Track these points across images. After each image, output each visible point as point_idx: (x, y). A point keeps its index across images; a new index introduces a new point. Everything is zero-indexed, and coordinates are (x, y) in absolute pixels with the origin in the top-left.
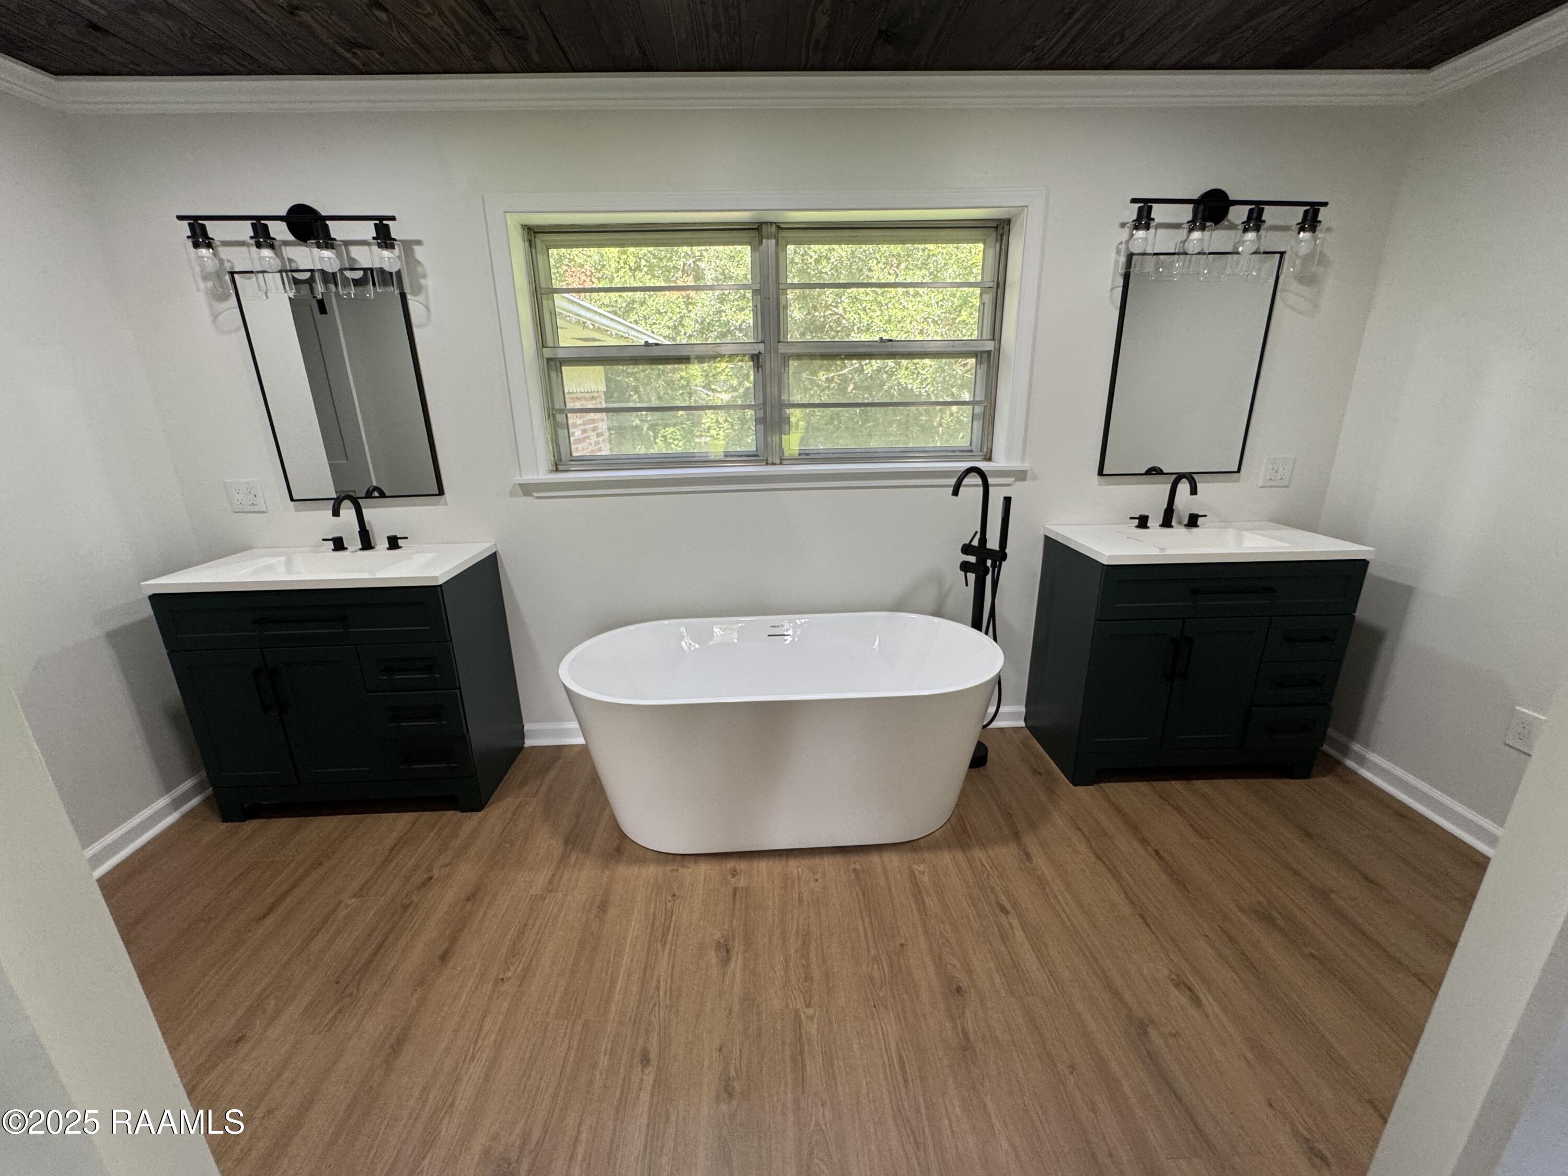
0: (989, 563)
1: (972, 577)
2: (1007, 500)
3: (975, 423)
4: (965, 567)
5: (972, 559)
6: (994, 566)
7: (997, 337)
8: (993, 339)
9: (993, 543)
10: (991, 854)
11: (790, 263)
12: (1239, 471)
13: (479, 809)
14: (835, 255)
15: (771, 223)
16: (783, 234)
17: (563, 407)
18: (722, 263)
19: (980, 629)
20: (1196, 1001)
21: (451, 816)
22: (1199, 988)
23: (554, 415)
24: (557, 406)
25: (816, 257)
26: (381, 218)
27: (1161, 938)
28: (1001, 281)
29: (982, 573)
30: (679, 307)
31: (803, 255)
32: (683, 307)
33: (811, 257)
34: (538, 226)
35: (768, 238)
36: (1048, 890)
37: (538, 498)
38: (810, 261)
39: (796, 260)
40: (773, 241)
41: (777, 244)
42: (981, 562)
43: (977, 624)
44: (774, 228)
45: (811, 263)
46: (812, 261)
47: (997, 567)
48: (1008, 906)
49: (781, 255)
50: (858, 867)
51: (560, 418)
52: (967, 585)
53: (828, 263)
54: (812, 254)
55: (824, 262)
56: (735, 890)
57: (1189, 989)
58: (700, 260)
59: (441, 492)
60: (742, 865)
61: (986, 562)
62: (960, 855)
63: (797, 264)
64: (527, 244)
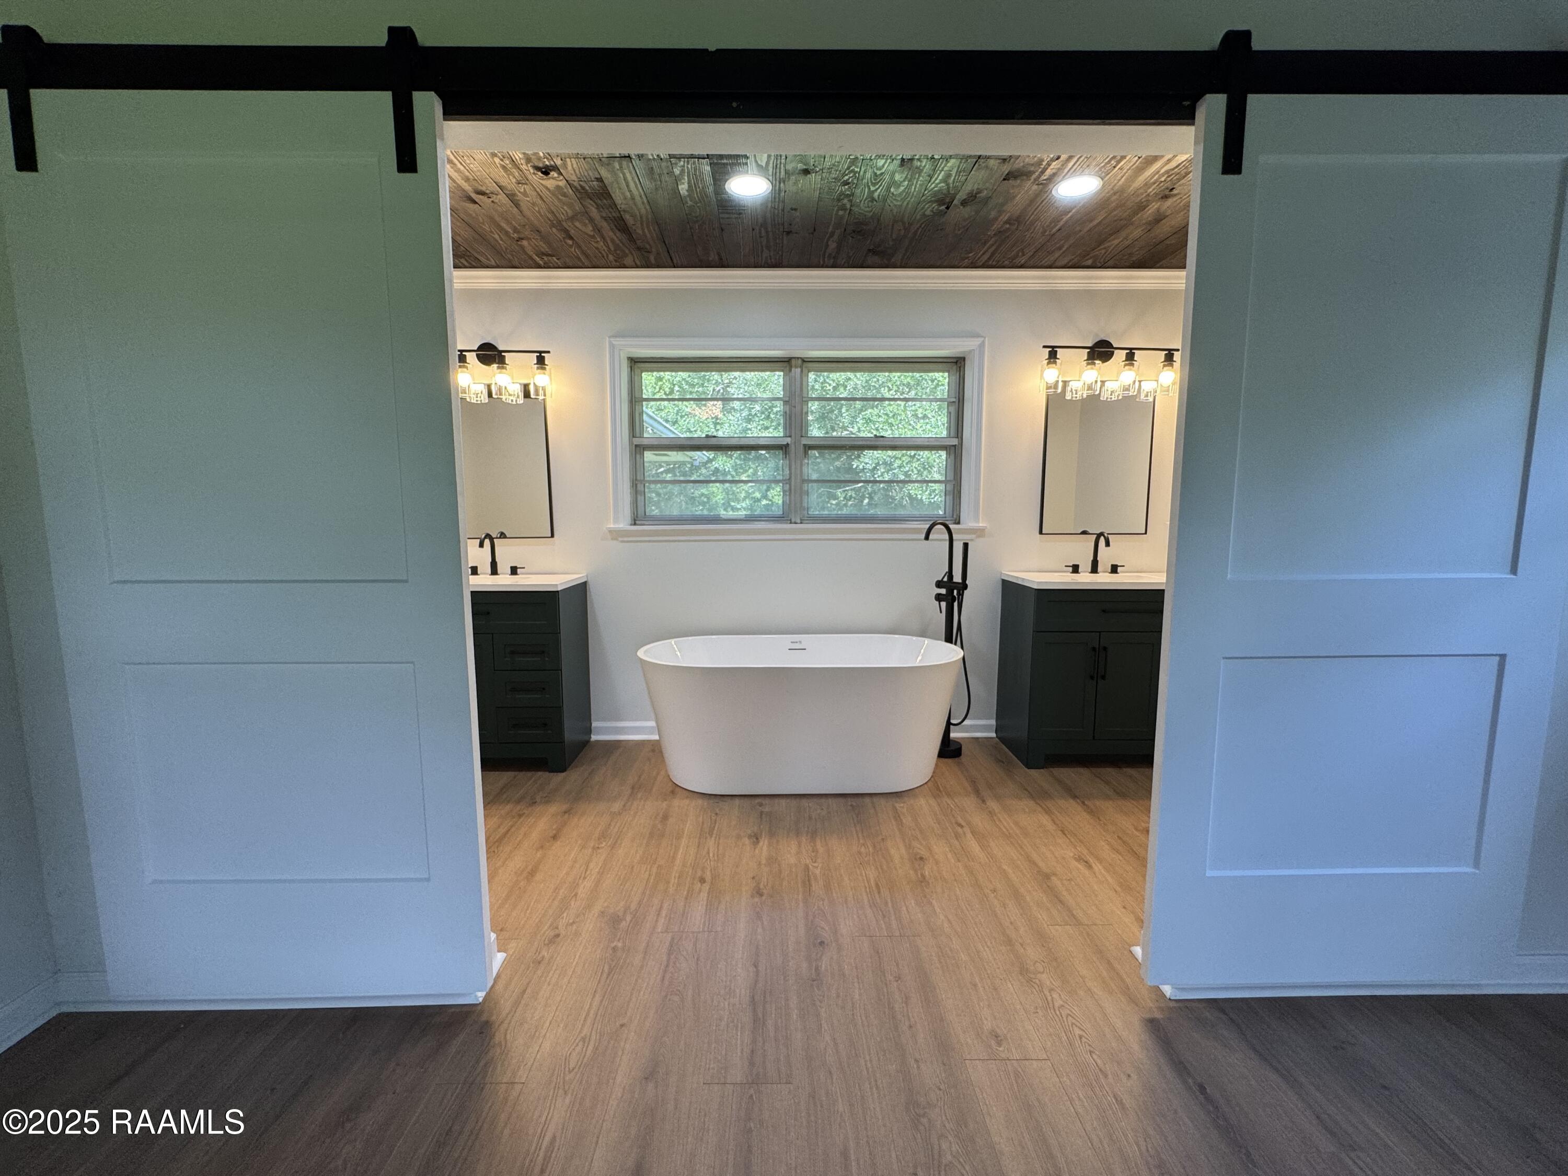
0: (955, 592)
1: (943, 604)
2: (966, 546)
3: (947, 497)
4: (939, 598)
5: (943, 591)
6: (959, 594)
7: (959, 435)
8: (958, 437)
9: (957, 578)
10: (956, 801)
11: (811, 389)
12: (1146, 533)
13: (564, 770)
14: (852, 383)
15: (798, 358)
16: (805, 365)
17: (642, 478)
18: (750, 388)
19: (951, 642)
20: (1089, 867)
21: (542, 775)
22: (1091, 860)
23: (636, 485)
24: (638, 478)
25: (834, 385)
26: (540, 352)
27: (1072, 840)
28: (961, 398)
29: (950, 601)
30: (708, 427)
31: (822, 383)
32: (712, 426)
33: (830, 385)
34: (637, 358)
35: (796, 367)
36: (995, 818)
37: (623, 542)
38: (829, 388)
39: (817, 387)
40: (799, 370)
41: (802, 371)
42: (950, 592)
43: (949, 639)
44: (800, 361)
45: (829, 390)
46: (831, 388)
47: (961, 595)
48: (963, 823)
49: (804, 379)
50: (854, 804)
51: (640, 487)
52: (941, 612)
53: (845, 389)
54: (831, 382)
55: (842, 389)
56: (762, 813)
57: (1086, 862)
58: (728, 386)
59: (552, 536)
60: (767, 801)
61: (953, 592)
62: (932, 802)
63: (817, 390)
64: (629, 369)
